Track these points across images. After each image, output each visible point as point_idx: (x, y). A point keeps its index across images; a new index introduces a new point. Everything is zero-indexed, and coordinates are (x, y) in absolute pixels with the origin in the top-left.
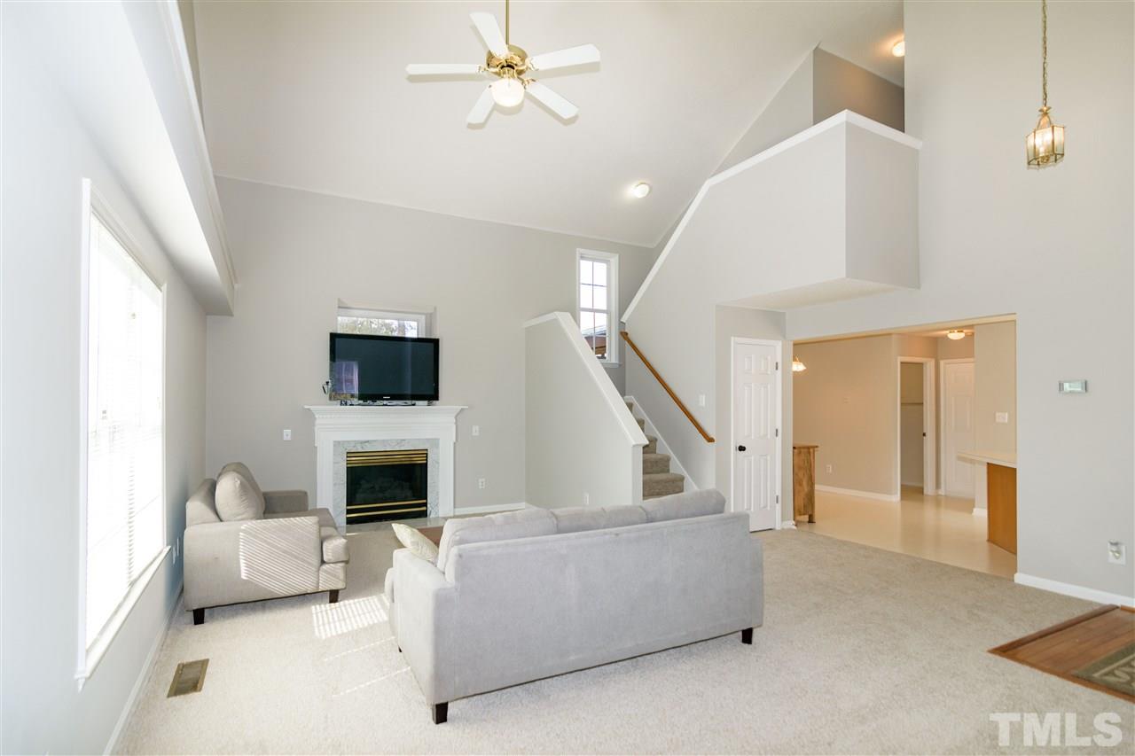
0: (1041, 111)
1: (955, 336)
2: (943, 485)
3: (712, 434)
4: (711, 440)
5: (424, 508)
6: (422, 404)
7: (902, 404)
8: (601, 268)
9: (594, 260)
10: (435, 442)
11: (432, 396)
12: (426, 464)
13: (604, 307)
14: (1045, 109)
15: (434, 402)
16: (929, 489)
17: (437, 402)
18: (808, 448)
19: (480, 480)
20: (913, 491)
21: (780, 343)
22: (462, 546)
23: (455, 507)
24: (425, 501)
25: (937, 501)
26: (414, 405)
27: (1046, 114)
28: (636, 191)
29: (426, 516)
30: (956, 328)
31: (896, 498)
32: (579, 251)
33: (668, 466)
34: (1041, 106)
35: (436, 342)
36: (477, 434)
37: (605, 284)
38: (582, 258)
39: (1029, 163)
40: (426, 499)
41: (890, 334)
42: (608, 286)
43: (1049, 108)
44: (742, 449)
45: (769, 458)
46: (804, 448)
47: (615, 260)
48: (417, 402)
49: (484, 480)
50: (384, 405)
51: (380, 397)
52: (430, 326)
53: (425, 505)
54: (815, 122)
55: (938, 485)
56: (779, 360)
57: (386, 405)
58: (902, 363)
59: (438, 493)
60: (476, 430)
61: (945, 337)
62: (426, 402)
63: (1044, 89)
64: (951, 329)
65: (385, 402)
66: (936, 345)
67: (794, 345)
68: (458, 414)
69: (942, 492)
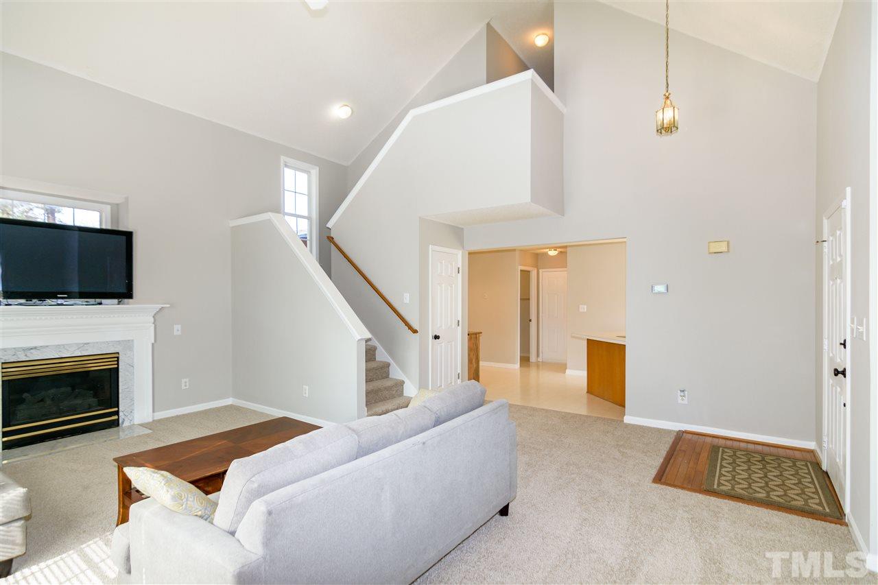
0: (665, 95)
1: (552, 253)
2: (541, 355)
3: (416, 327)
4: (415, 331)
5: (116, 417)
6: (109, 304)
7: (521, 299)
8: (302, 178)
9: (296, 169)
10: (129, 344)
11: (126, 293)
12: (118, 368)
13: (306, 214)
14: (667, 94)
15: (126, 300)
16: (533, 358)
17: (130, 300)
18: (476, 334)
19: (183, 381)
20: (525, 360)
21: (461, 252)
22: (267, 497)
23: (154, 412)
24: (116, 409)
25: (538, 365)
26: (100, 304)
27: (668, 98)
28: (340, 112)
29: (118, 425)
30: (552, 248)
31: (517, 366)
32: (283, 158)
33: (374, 355)
34: (664, 92)
35: (129, 235)
36: (179, 333)
37: (307, 193)
38: (286, 166)
39: (657, 131)
40: (118, 407)
41: (514, 250)
42: (309, 195)
43: (670, 94)
44: (437, 337)
45: (453, 343)
46: (473, 334)
47: (315, 172)
48: (104, 301)
49: (187, 380)
50: (58, 305)
51: (53, 295)
52: (115, 217)
53: (117, 413)
54: (488, 82)
55: (538, 356)
56: (460, 266)
57: (62, 305)
58: (521, 271)
59: (132, 400)
60: (177, 329)
61: (546, 254)
62: (116, 301)
63: (667, 80)
64: (550, 248)
65: (60, 301)
66: (538, 258)
67: (469, 254)
68: (155, 314)
69: (540, 360)
